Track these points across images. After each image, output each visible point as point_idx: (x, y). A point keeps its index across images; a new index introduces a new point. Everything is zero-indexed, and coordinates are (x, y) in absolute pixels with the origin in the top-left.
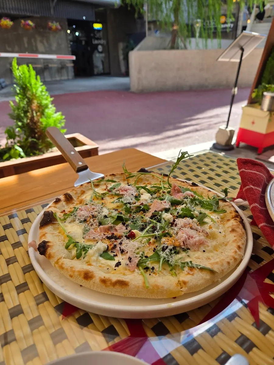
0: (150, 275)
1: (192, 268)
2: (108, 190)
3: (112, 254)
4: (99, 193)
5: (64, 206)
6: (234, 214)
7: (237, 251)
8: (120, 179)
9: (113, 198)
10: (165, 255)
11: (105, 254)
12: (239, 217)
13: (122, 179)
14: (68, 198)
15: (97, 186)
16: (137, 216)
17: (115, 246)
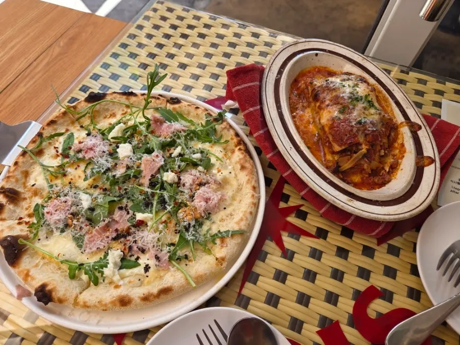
0: (186, 265)
1: (223, 239)
2: (61, 154)
3: (133, 259)
4: (53, 167)
5: (15, 211)
6: (235, 140)
7: (254, 193)
8: (66, 124)
9: (79, 166)
10: (192, 238)
11: (125, 263)
12: (242, 142)
13: (69, 122)
14: (12, 197)
15: (40, 153)
16: (129, 186)
17: (130, 248)
